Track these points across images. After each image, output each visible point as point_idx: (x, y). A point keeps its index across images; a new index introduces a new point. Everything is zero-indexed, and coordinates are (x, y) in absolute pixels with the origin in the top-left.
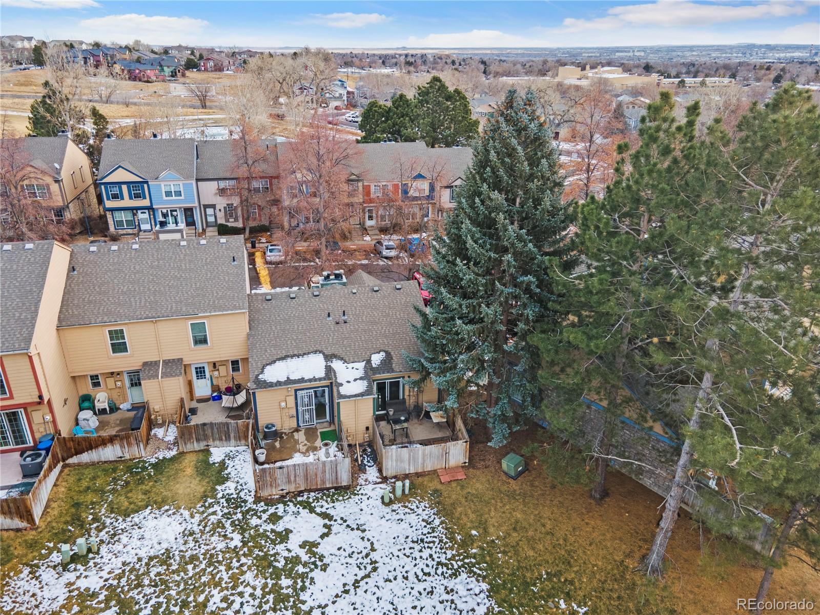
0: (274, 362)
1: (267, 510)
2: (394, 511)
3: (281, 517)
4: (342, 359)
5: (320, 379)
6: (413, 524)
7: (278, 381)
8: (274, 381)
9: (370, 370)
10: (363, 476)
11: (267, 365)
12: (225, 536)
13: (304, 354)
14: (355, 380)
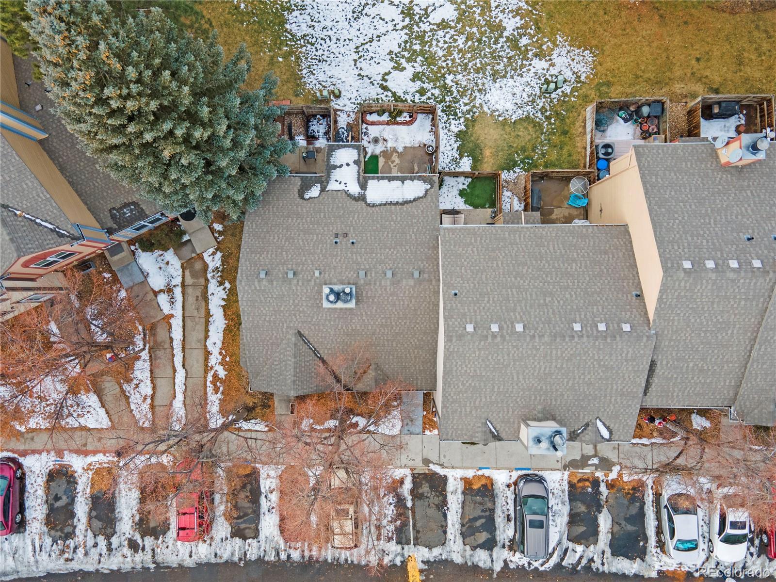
0: (415, 200)
1: (427, 99)
2: (333, 85)
3: (417, 92)
4: (349, 195)
5: (373, 178)
6: (322, 73)
7: (413, 181)
8: (416, 182)
9: (324, 183)
10: (350, 120)
11: (422, 198)
12: (457, 84)
13: (385, 205)
14: (341, 166)
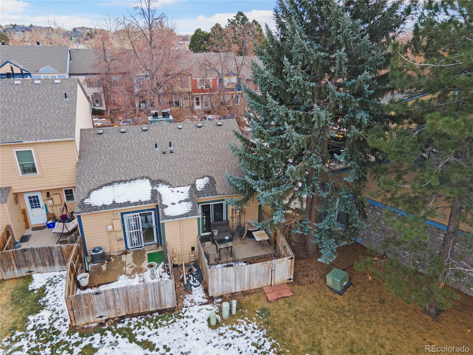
0: (101, 187)
1: (81, 342)
2: (221, 334)
3: (96, 350)
4: (167, 184)
5: (146, 202)
7: (103, 205)
8: (100, 204)
9: (194, 193)
10: (189, 297)
11: (94, 190)
13: (131, 180)
14: (180, 202)
